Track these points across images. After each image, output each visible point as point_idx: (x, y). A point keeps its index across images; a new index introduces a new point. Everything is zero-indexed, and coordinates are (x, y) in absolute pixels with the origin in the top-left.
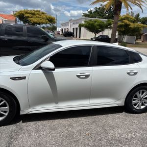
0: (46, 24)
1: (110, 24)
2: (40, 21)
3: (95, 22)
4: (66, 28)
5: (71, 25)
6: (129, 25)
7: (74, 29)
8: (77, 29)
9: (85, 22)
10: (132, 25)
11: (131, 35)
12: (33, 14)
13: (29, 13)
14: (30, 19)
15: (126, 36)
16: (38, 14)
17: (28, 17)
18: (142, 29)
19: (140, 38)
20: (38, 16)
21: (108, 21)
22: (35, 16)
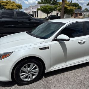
0: (16, 9)
1: (56, 8)
2: (13, 8)
3: (47, 7)
4: (28, 11)
5: (31, 10)
6: (67, 8)
7: (33, 12)
8: (35, 12)
9: (41, 7)
10: (69, 8)
11: (68, 14)
12: (7, 3)
13: (4, 3)
14: (5, 6)
15: (65, 15)
16: (10, 3)
17: (4, 5)
18: (74, 10)
19: (73, 16)
20: (10, 4)
21: (55, 6)
22: (8, 5)
